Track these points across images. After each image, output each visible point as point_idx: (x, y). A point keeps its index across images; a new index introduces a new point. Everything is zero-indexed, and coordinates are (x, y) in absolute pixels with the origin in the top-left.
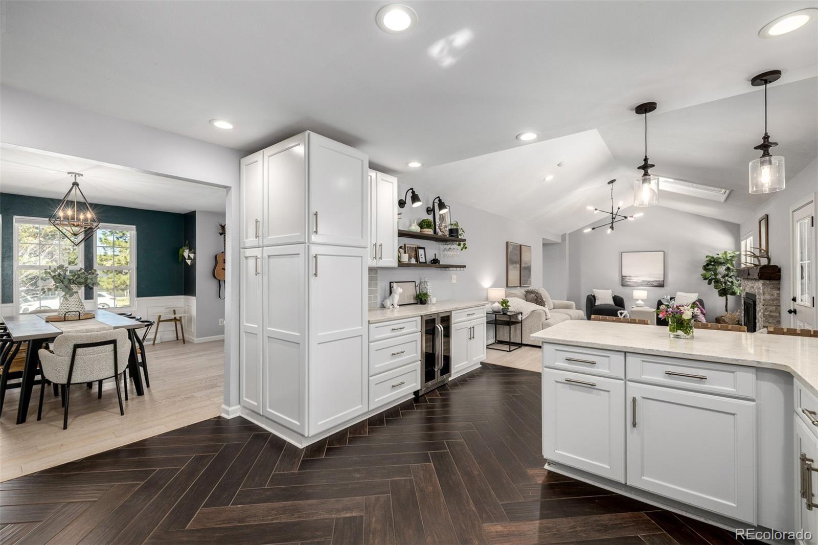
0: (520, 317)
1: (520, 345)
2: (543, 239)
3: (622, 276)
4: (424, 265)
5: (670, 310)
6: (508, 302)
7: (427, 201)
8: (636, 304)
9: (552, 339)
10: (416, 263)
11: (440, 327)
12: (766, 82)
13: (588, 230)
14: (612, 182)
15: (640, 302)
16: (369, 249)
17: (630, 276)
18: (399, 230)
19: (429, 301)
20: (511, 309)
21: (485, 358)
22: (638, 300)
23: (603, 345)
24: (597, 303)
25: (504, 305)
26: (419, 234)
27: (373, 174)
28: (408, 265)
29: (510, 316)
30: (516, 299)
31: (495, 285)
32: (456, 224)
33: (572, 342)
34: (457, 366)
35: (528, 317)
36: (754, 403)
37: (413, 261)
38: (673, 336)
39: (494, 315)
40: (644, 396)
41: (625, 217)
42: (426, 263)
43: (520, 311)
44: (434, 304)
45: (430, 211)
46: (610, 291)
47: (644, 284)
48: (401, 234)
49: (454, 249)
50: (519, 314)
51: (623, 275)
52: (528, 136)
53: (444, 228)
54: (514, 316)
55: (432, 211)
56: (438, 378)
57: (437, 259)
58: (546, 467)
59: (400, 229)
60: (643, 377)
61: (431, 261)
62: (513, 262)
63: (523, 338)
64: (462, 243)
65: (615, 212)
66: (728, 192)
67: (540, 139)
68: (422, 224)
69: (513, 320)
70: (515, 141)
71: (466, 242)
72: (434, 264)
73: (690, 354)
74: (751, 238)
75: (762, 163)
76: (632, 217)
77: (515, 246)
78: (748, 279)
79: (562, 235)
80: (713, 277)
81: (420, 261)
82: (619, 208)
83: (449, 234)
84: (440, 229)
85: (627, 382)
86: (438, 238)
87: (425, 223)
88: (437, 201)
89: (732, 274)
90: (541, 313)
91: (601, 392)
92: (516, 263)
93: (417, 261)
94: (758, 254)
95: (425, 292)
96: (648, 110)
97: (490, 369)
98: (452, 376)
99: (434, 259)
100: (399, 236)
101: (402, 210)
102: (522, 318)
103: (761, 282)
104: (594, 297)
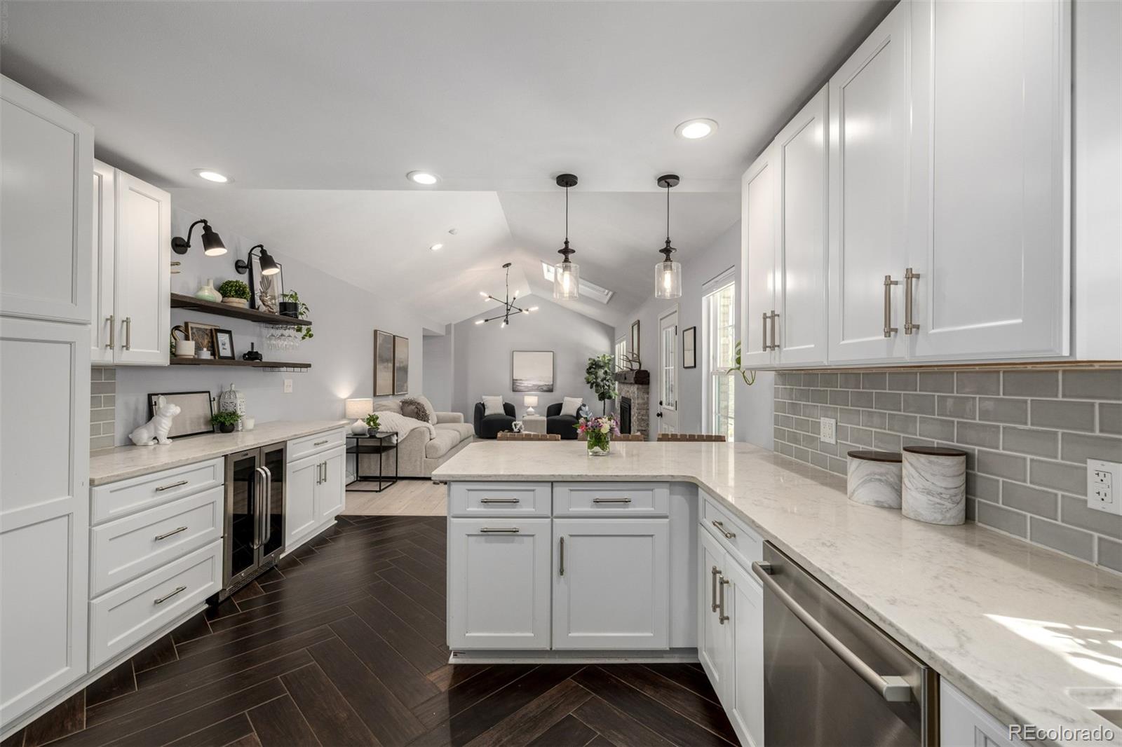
0: (394, 440)
1: (394, 479)
2: (424, 329)
3: (513, 380)
4: (230, 361)
5: (590, 423)
6: (377, 418)
7: (237, 250)
8: (528, 412)
9: (462, 476)
10: (212, 358)
11: (264, 471)
12: (669, 185)
13: (480, 322)
14: (507, 265)
15: (531, 409)
16: (93, 327)
17: (521, 380)
18: (172, 295)
19: (240, 425)
20: (381, 428)
21: (344, 509)
22: (529, 407)
23: (528, 476)
24: (487, 413)
25: (372, 423)
26: (221, 307)
27: (107, 174)
28: (195, 362)
29: (381, 438)
30: (388, 413)
31: (356, 394)
32: (294, 296)
33: (490, 476)
34: (294, 532)
35: (405, 438)
36: (667, 520)
37: (206, 354)
38: (591, 454)
39: (355, 440)
40: (571, 534)
41: (520, 310)
42: (233, 358)
43: (395, 431)
44: (251, 430)
45: (242, 267)
46: (500, 398)
47: (535, 388)
48: (178, 302)
49: (290, 336)
50: (393, 435)
51: (514, 378)
52: (424, 178)
53: (271, 299)
54: (387, 439)
55: (246, 267)
56: (261, 560)
57: (257, 352)
58: (452, 660)
59: (173, 292)
60: (570, 510)
61: (245, 355)
62: (384, 360)
63: (398, 470)
64: (304, 328)
65: (510, 300)
66: (611, 293)
67: (439, 187)
68: (225, 289)
69: (384, 444)
70: (404, 180)
71: (311, 327)
72: (250, 362)
73: (617, 476)
74: (625, 342)
75: (665, 268)
76: (527, 310)
77: (386, 337)
78: (624, 383)
79: (446, 326)
80: (594, 380)
81: (221, 355)
82: (515, 299)
83: (281, 311)
84: (263, 301)
85: (554, 520)
86: (257, 317)
87: (232, 286)
88: (257, 251)
89: (608, 377)
90: (424, 431)
91: (525, 538)
92: (387, 361)
93: (213, 354)
94: (631, 359)
95: (231, 409)
96: (569, 183)
97: (352, 524)
98: (286, 549)
99: (249, 352)
100: (172, 307)
101: (179, 257)
102: (397, 440)
103: (636, 386)
104: (483, 405)
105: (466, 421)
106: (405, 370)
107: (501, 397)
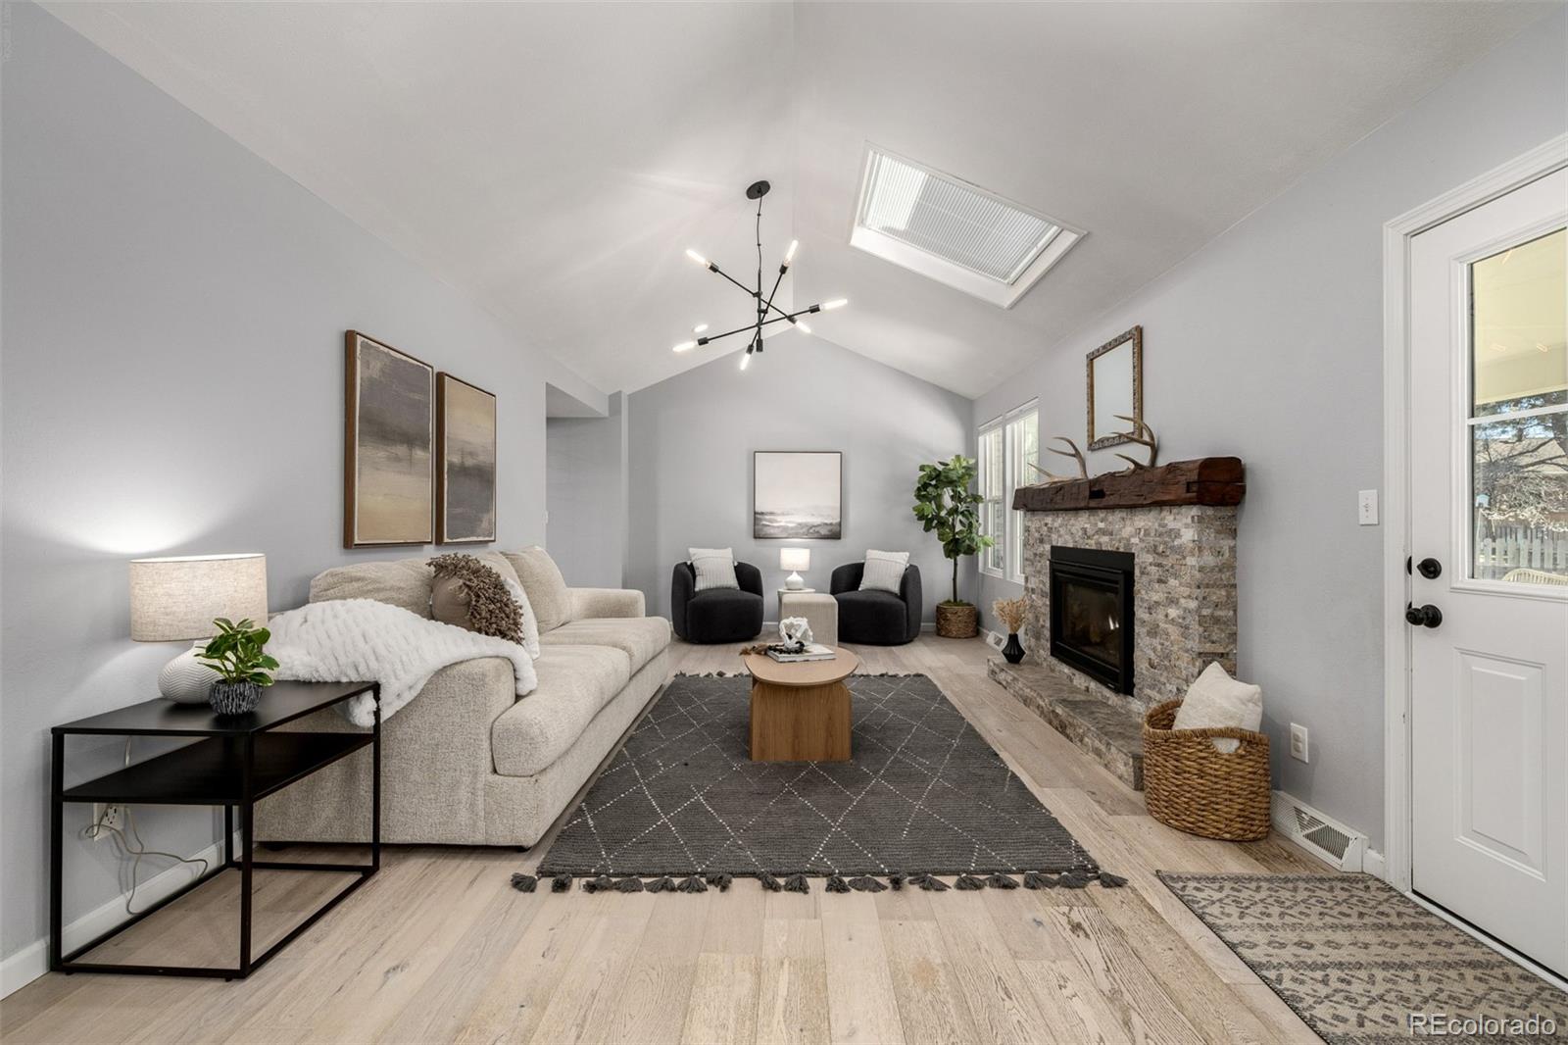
0: (365, 710)
3: (755, 513)
8: (787, 584)
14: (759, 189)
15: (795, 578)
17: (772, 513)
22: (790, 572)
24: (701, 585)
30: (340, 613)
41: (789, 317)
46: (727, 553)
47: (801, 531)
50: (360, 693)
51: (757, 510)
62: (392, 438)
74: (1033, 417)
77: (399, 366)
79: (610, 397)
80: (934, 513)
82: (783, 271)
90: (489, 672)
92: (408, 442)
102: (377, 714)
103: (1195, 511)
104: (691, 568)
105: (652, 611)
106: (483, 477)
107: (730, 550)
